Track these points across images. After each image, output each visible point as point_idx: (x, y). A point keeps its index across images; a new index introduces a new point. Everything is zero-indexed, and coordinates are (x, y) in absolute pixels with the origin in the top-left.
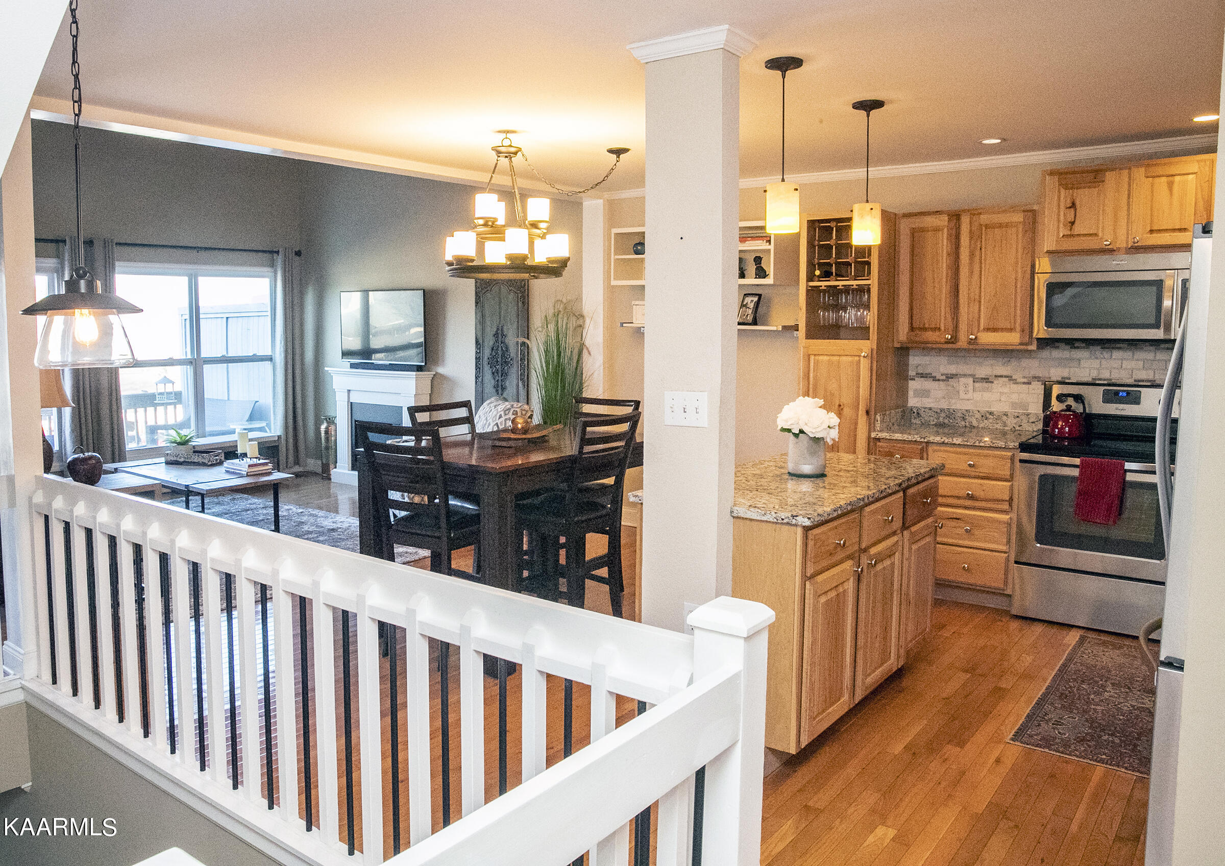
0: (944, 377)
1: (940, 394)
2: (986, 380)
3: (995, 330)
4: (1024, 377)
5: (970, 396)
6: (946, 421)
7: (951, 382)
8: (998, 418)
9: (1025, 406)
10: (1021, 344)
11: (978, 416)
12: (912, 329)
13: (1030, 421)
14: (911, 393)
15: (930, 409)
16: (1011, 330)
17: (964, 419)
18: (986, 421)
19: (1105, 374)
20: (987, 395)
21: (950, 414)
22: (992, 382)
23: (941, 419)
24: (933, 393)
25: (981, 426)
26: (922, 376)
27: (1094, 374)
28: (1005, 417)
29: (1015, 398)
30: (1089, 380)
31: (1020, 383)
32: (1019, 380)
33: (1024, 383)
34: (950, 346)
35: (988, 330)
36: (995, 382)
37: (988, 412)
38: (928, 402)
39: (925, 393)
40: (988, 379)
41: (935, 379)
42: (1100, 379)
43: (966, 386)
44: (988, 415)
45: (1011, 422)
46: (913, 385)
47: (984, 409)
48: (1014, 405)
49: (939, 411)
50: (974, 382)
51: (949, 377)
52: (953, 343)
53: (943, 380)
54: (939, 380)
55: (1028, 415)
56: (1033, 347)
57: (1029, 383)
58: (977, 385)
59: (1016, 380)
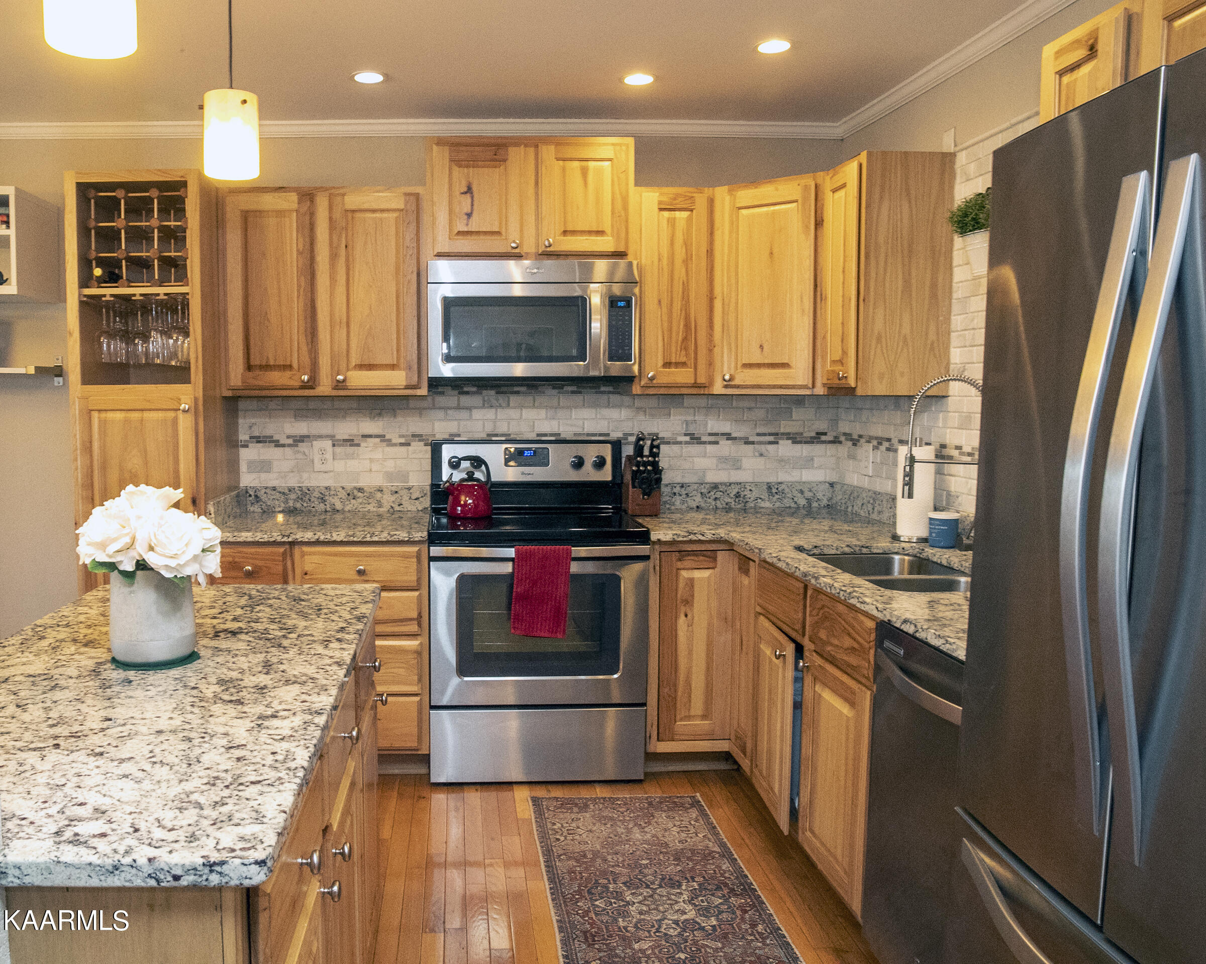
0: (290, 441)
1: (286, 466)
2: (350, 442)
3: (370, 367)
4: (400, 436)
5: (328, 466)
6: (298, 505)
7: (303, 447)
8: (371, 496)
9: (405, 477)
10: (407, 387)
11: (343, 494)
12: (249, 367)
13: (414, 497)
14: (243, 467)
15: (274, 489)
16: (393, 367)
17: (323, 500)
18: (353, 501)
19: (503, 428)
20: (353, 465)
21: (304, 494)
22: (358, 445)
23: (291, 504)
24: (276, 466)
25: (347, 509)
26: (259, 440)
27: (489, 428)
28: (379, 495)
29: (390, 465)
30: (483, 436)
31: (395, 445)
32: (394, 441)
33: (402, 444)
34: (307, 392)
35: (361, 367)
36: (363, 444)
37: (355, 488)
38: (271, 479)
39: (264, 466)
40: (352, 440)
41: (278, 444)
42: (496, 435)
43: (323, 451)
44: (356, 492)
45: (388, 500)
46: (246, 455)
47: (349, 485)
48: (389, 476)
49: (286, 491)
50: (334, 445)
51: (299, 440)
52: (312, 388)
53: (289, 445)
54: (283, 446)
55: (409, 489)
56: (424, 391)
57: (408, 444)
58: (338, 450)
59: (390, 440)
